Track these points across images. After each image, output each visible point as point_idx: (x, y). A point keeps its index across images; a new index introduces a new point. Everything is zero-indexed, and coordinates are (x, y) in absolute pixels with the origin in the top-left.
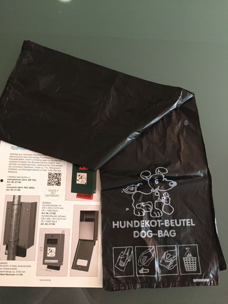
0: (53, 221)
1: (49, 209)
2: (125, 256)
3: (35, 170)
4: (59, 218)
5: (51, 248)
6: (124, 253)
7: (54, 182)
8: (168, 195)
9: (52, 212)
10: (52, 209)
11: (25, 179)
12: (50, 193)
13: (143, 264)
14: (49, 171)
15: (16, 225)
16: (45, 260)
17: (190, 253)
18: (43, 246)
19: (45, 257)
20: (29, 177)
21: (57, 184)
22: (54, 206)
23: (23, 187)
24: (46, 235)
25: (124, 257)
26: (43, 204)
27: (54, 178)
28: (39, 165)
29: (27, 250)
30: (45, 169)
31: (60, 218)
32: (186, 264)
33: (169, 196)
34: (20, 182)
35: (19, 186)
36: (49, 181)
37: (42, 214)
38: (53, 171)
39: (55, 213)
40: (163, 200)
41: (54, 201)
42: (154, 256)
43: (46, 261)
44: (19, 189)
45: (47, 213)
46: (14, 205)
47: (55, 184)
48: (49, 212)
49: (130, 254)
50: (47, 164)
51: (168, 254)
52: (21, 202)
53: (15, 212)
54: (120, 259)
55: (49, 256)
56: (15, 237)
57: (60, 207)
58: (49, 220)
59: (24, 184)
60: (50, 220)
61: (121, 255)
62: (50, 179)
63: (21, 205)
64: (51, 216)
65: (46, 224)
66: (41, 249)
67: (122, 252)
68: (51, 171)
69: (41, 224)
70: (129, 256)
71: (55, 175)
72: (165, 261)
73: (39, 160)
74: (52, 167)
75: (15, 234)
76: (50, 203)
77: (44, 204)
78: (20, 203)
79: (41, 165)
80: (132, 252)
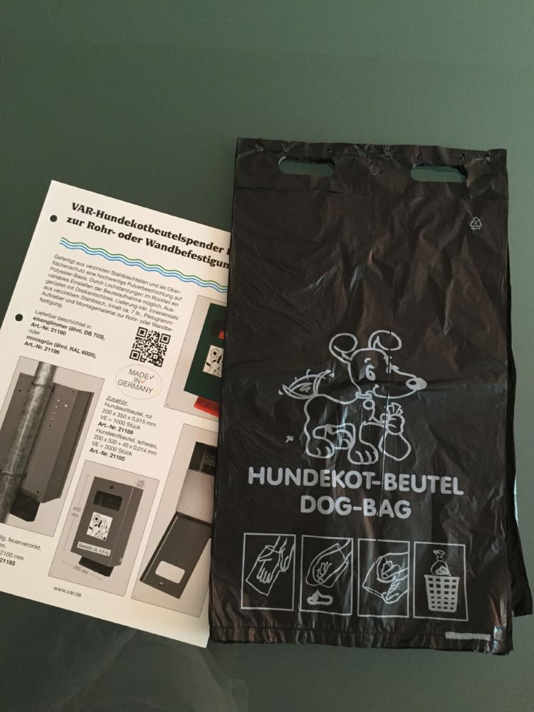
0: (122, 451)
1: (120, 419)
2: (275, 556)
3: (107, 312)
4: (138, 445)
5: (102, 517)
6: (272, 548)
7: (147, 354)
8: (399, 409)
9: (125, 427)
10: (126, 420)
11: (78, 327)
12: (131, 379)
13: (318, 581)
14: (142, 322)
15: (28, 437)
16: (79, 543)
17: (445, 566)
18: (83, 506)
19: (82, 535)
20: (89, 327)
21: (154, 360)
22: (132, 412)
23: (68, 348)
24: (97, 481)
25: (270, 560)
26: (108, 402)
27: (150, 344)
28: (120, 302)
29: (41, 504)
30: (133, 315)
31: (142, 446)
32: (432, 592)
33: (402, 412)
34: (63, 333)
35: (60, 342)
36: (137, 347)
37: (100, 427)
38: (151, 324)
39: (132, 432)
40: (385, 423)
41: (136, 400)
42: (348, 563)
43: (81, 545)
44: (57, 349)
45: (113, 427)
46: (36, 385)
47: (148, 359)
48: (118, 426)
49: (286, 553)
50: (142, 304)
51: (387, 562)
52: (55, 384)
53: (33, 404)
54: (260, 564)
55: (93, 535)
56: (19, 466)
57: (147, 420)
58: (112, 445)
59: (71, 339)
60: (115, 446)
61: (263, 555)
62: (140, 344)
63: (53, 390)
64: (120, 436)
65: (104, 454)
66: (77, 513)
67: (266, 547)
68: (148, 323)
69: (92, 450)
70: (284, 558)
71: (155, 338)
72: (379, 579)
73: (122, 290)
74: (151, 314)
75: (22, 458)
76: (124, 403)
77: (111, 403)
78: (52, 386)
79: (126, 304)
80: (294, 547)
